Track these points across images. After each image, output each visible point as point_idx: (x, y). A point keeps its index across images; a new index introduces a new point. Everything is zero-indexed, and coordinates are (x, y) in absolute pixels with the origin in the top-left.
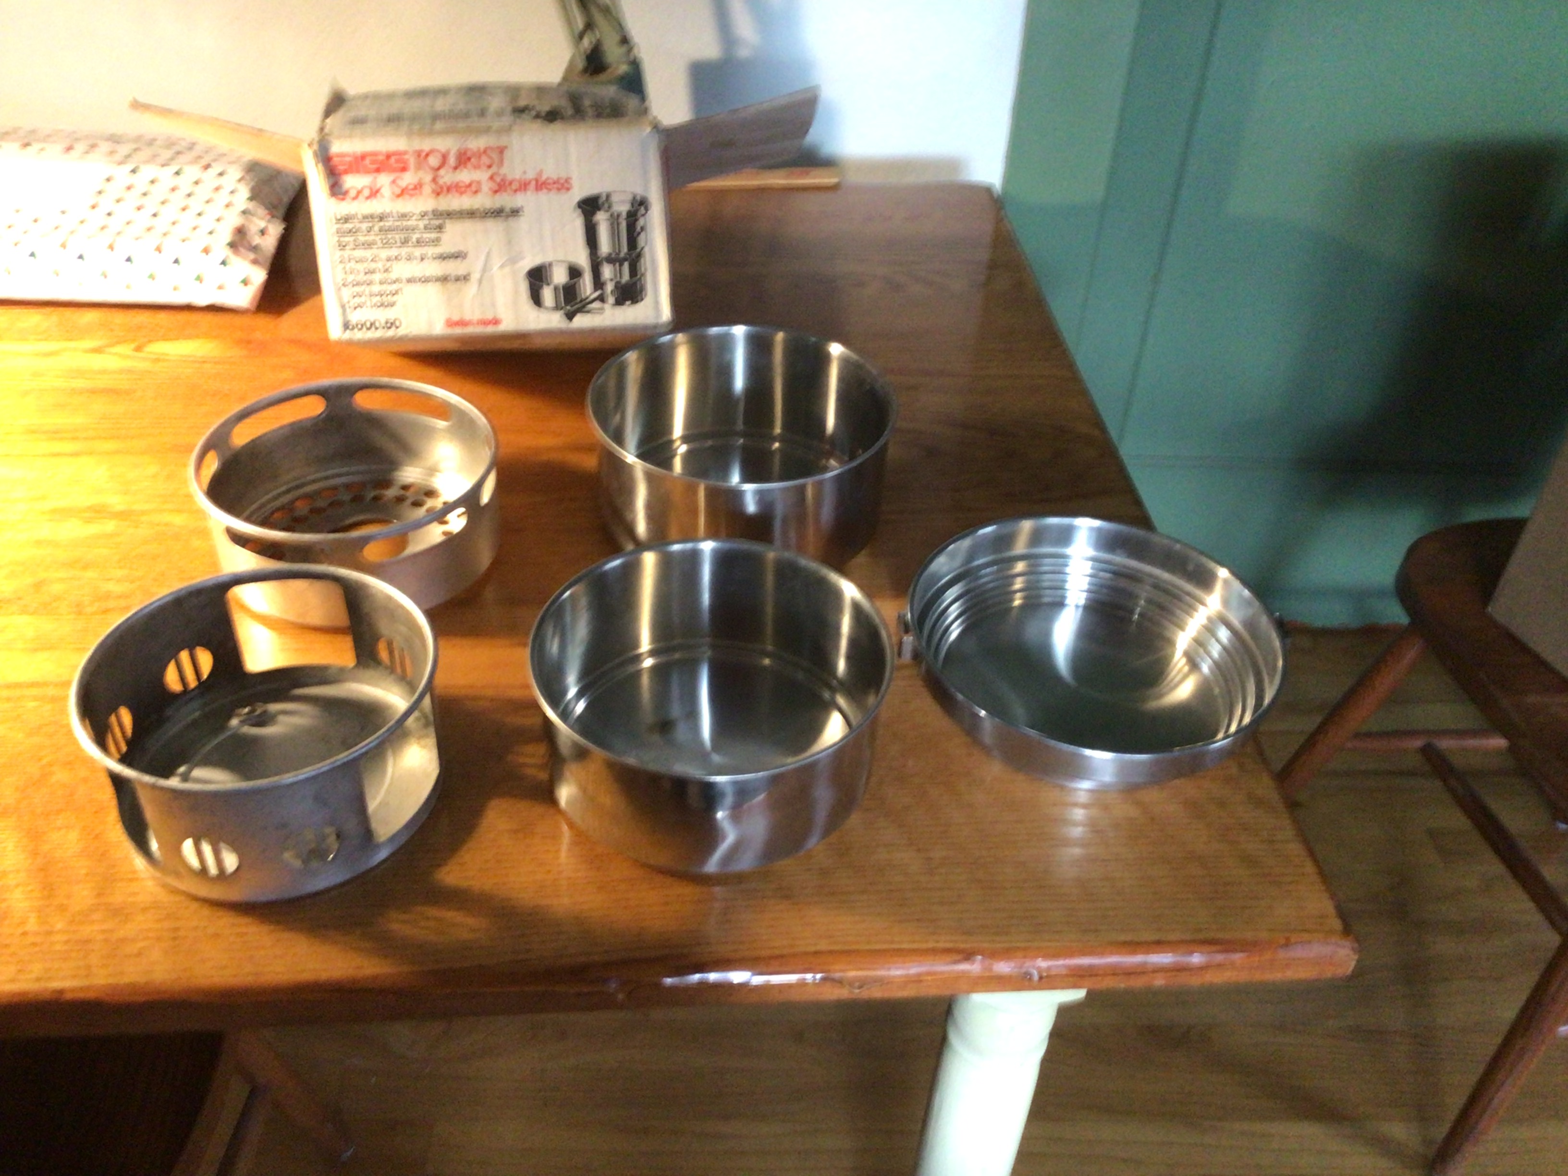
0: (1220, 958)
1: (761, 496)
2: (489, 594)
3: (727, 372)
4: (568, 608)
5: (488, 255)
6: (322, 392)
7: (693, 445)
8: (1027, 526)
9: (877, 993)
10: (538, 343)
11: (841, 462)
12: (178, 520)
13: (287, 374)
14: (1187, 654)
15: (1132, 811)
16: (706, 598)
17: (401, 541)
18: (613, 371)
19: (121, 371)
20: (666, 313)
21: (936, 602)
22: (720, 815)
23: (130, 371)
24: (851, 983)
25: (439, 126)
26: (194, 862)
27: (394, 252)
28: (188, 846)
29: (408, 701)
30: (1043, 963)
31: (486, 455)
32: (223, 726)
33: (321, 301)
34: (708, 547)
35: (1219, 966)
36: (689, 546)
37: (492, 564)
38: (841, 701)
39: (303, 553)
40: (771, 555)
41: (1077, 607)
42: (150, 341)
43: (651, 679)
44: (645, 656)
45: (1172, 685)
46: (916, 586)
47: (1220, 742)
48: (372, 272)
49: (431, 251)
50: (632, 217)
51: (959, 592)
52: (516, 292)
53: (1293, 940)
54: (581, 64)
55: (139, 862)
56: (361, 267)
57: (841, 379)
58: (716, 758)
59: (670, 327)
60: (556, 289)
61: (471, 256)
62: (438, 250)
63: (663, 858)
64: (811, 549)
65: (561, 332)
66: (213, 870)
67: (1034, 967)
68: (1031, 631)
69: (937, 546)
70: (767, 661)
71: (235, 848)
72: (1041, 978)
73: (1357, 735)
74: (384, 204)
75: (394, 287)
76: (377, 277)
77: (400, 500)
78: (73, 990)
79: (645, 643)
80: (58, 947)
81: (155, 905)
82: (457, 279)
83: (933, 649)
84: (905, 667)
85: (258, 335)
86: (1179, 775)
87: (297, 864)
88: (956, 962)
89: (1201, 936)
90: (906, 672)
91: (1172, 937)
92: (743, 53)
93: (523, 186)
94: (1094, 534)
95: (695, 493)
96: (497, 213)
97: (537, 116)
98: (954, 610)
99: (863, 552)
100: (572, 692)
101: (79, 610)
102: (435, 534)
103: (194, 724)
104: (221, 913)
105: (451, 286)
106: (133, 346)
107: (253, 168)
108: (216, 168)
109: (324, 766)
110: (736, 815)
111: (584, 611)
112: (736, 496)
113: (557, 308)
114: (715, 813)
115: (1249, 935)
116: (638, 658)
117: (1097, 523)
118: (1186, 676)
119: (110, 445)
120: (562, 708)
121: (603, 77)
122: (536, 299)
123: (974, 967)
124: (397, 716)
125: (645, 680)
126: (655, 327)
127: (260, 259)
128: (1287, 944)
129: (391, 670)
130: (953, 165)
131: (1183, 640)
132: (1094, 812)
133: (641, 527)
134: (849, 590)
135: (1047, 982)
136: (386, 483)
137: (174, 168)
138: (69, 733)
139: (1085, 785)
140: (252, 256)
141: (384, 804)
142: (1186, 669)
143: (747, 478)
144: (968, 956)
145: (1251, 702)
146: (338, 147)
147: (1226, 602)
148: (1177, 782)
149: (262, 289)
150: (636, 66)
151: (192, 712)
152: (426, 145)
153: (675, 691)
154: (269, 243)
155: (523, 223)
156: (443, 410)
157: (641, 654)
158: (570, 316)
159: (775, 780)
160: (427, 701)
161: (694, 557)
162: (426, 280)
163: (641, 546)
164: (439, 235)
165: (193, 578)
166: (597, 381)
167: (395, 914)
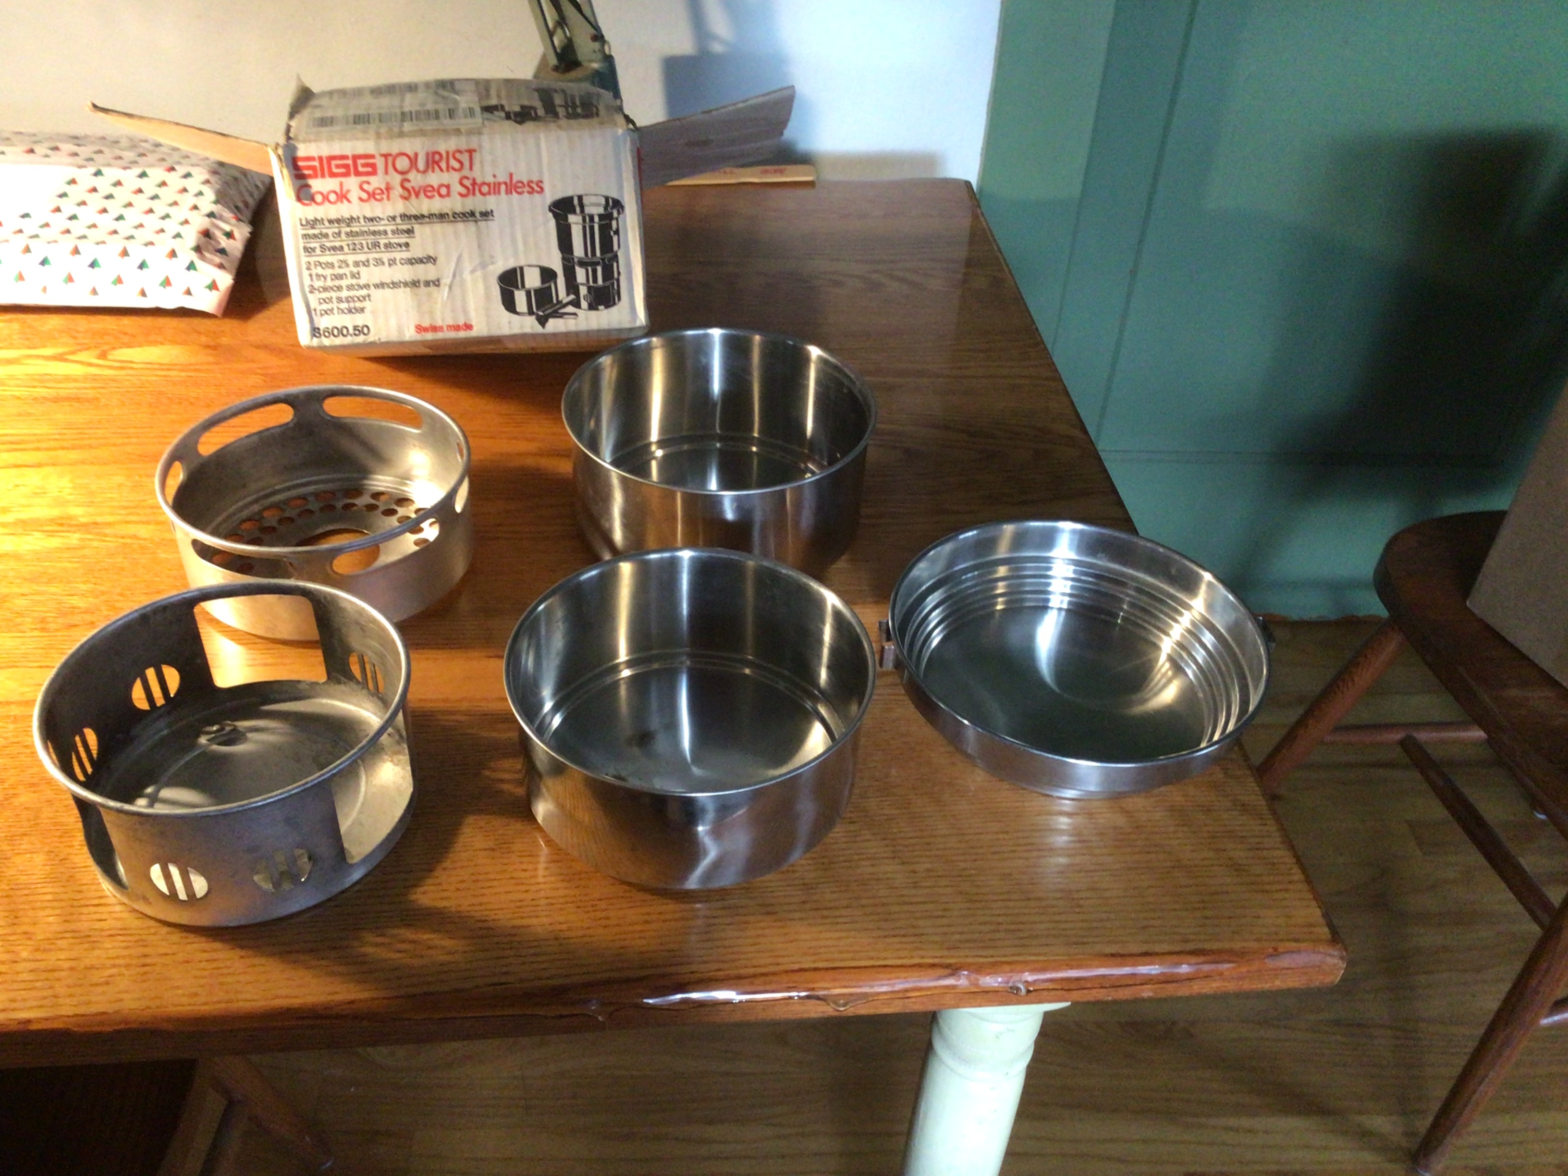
0: (1206, 968)
1: (740, 505)
2: (464, 604)
3: (704, 374)
4: (543, 618)
5: (459, 259)
6: (288, 400)
7: (669, 450)
8: (1009, 529)
9: (863, 1010)
10: (511, 346)
11: (821, 467)
12: (144, 531)
13: (253, 380)
14: (1170, 659)
15: (1120, 820)
16: (685, 608)
17: (374, 551)
18: (587, 377)
19: (86, 378)
20: (642, 317)
21: (916, 610)
22: (700, 828)
23: (95, 378)
24: (835, 999)
25: (407, 126)
26: (163, 887)
27: (362, 257)
28: (156, 871)
29: (381, 718)
30: (1029, 977)
31: (459, 462)
32: (193, 745)
33: (291, 305)
34: (686, 555)
35: (1207, 976)
36: (666, 555)
37: (465, 575)
38: (822, 710)
39: (273, 566)
40: (751, 563)
41: (1060, 609)
42: (114, 348)
43: (628, 690)
44: (622, 667)
45: (1155, 690)
46: (897, 594)
47: (1205, 749)
48: (340, 277)
49: (399, 255)
50: (607, 218)
51: (942, 597)
52: (488, 297)
53: (1280, 950)
54: (553, 61)
55: (106, 886)
56: (328, 272)
57: (818, 382)
58: (696, 771)
59: (646, 331)
60: (528, 293)
61: (441, 260)
62: (406, 255)
63: (645, 875)
64: (790, 559)
65: (534, 336)
66: (182, 896)
67: (1020, 981)
68: (1014, 636)
69: (919, 551)
70: (747, 671)
71: (203, 873)
72: (1029, 991)
73: (1337, 729)
74: (352, 208)
75: (364, 292)
76: (344, 283)
77: (372, 508)
78: (39, 1020)
79: (623, 654)
80: (25, 976)
81: (124, 931)
82: (427, 284)
83: (914, 658)
84: (885, 674)
85: (225, 340)
86: (1166, 782)
87: (268, 886)
88: (940, 978)
89: (1191, 946)
90: (890, 680)
91: (1158, 948)
92: (717, 48)
93: (494, 188)
94: (1077, 537)
95: (674, 499)
96: (469, 216)
97: (508, 117)
98: (935, 617)
99: (843, 557)
100: (548, 706)
101: (42, 624)
102: (408, 544)
103: (163, 742)
104: (192, 937)
105: (423, 289)
106: (97, 352)
107: (219, 169)
108: (181, 170)
109: (294, 788)
110: (717, 832)
111: (560, 624)
112: (714, 502)
113: (531, 312)
114: (697, 825)
115: (1237, 945)
116: (615, 669)
117: (1079, 526)
118: (1169, 681)
119: (73, 455)
120: (538, 722)
121: (573, 74)
122: (509, 304)
123: (962, 981)
124: (372, 733)
125: (623, 691)
126: (631, 330)
127: (226, 264)
128: (1276, 953)
129: (364, 684)
130: (930, 160)
131: (1167, 645)
132: (1079, 820)
133: (618, 535)
134: (831, 599)
135: (1032, 995)
136: (357, 491)
137: (138, 171)
138: (34, 754)
139: (1070, 793)
140: (217, 259)
141: (358, 823)
142: (1170, 673)
143: (726, 484)
144: (954, 970)
145: (1235, 710)
146: (303, 150)
147: (1210, 606)
148: (1163, 789)
149: (228, 294)
150: (609, 60)
151: (162, 729)
152: (394, 147)
153: (654, 704)
154: (236, 246)
155: (493, 226)
156: (414, 417)
157: (618, 665)
158: (543, 321)
159: (756, 795)
160: (400, 716)
161: (673, 565)
162: (395, 285)
163: (619, 555)
164: (408, 240)
165: (159, 592)
166: (573, 385)
167: (370, 937)
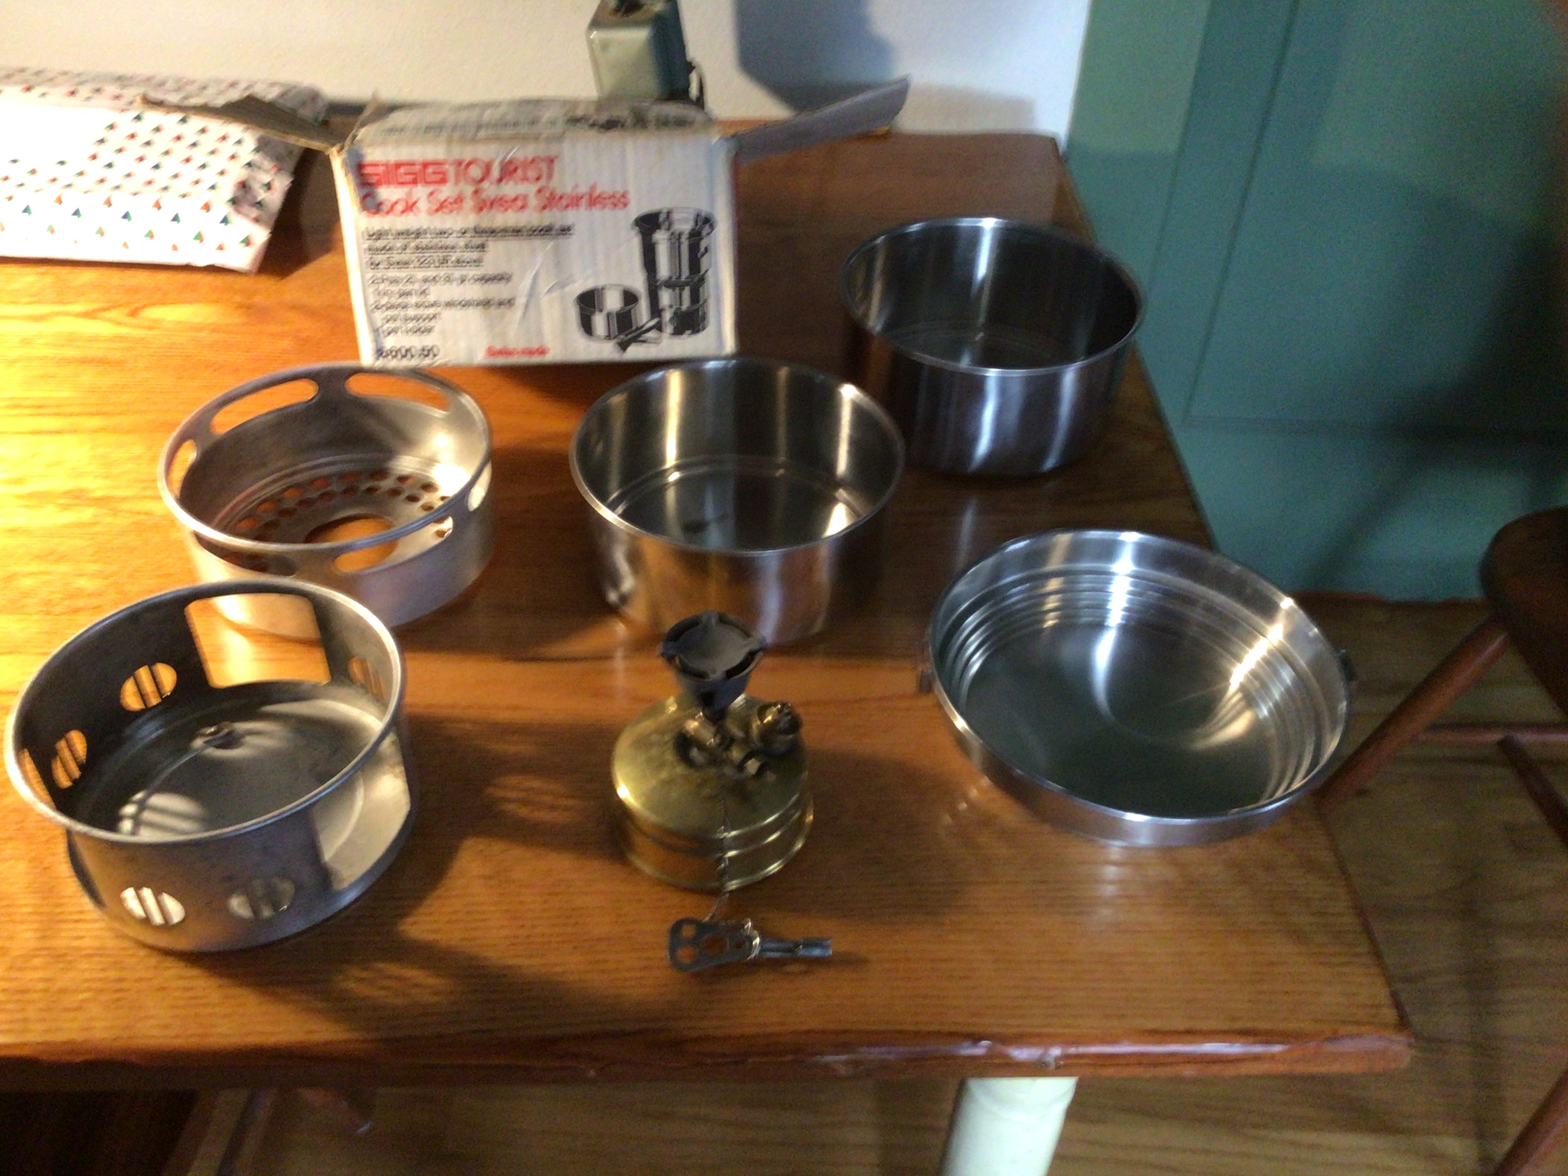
5: (536, 276)
6: (316, 376)
15: (1172, 874)
19: (115, 338)
20: (730, 343)
23: (124, 338)
25: (483, 135)
26: (136, 910)
27: (430, 273)
28: (130, 893)
29: (382, 723)
30: (1060, 1051)
31: (481, 448)
42: (145, 306)
48: (408, 294)
49: (473, 272)
50: (696, 236)
51: (983, 617)
52: (564, 318)
56: (395, 288)
60: (609, 316)
61: (516, 277)
62: (480, 271)
66: (157, 919)
67: (1050, 1055)
71: (182, 897)
72: (1055, 1064)
74: (420, 219)
75: (431, 311)
76: (413, 300)
81: (99, 952)
82: (501, 304)
85: (259, 301)
93: (575, 201)
94: (1142, 549)
96: (545, 231)
97: (593, 125)
101: (48, 607)
102: (430, 535)
104: (169, 962)
105: (494, 312)
106: (129, 310)
113: (610, 337)
115: (1293, 1025)
122: (587, 327)
127: (263, 218)
128: (1335, 1037)
129: (367, 689)
136: (381, 473)
137: (180, 116)
140: (255, 212)
144: (976, 1039)
146: (371, 157)
147: (1289, 635)
149: (262, 253)
151: (155, 730)
152: (467, 153)
154: (275, 198)
155: (573, 243)
156: (440, 399)
158: (623, 346)
162: (465, 304)
164: (481, 254)
167: (356, 972)
